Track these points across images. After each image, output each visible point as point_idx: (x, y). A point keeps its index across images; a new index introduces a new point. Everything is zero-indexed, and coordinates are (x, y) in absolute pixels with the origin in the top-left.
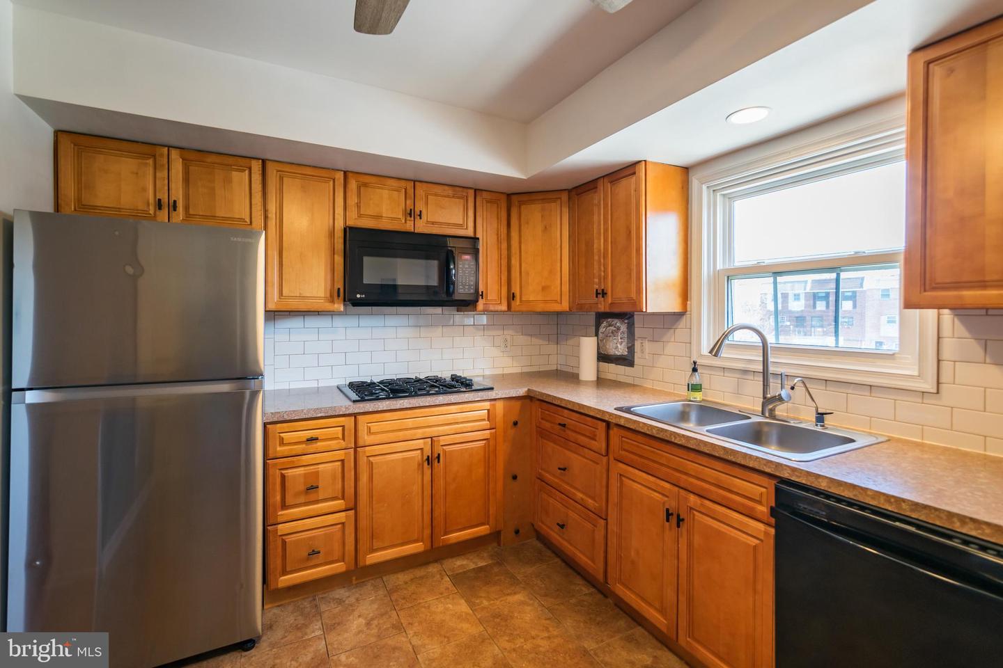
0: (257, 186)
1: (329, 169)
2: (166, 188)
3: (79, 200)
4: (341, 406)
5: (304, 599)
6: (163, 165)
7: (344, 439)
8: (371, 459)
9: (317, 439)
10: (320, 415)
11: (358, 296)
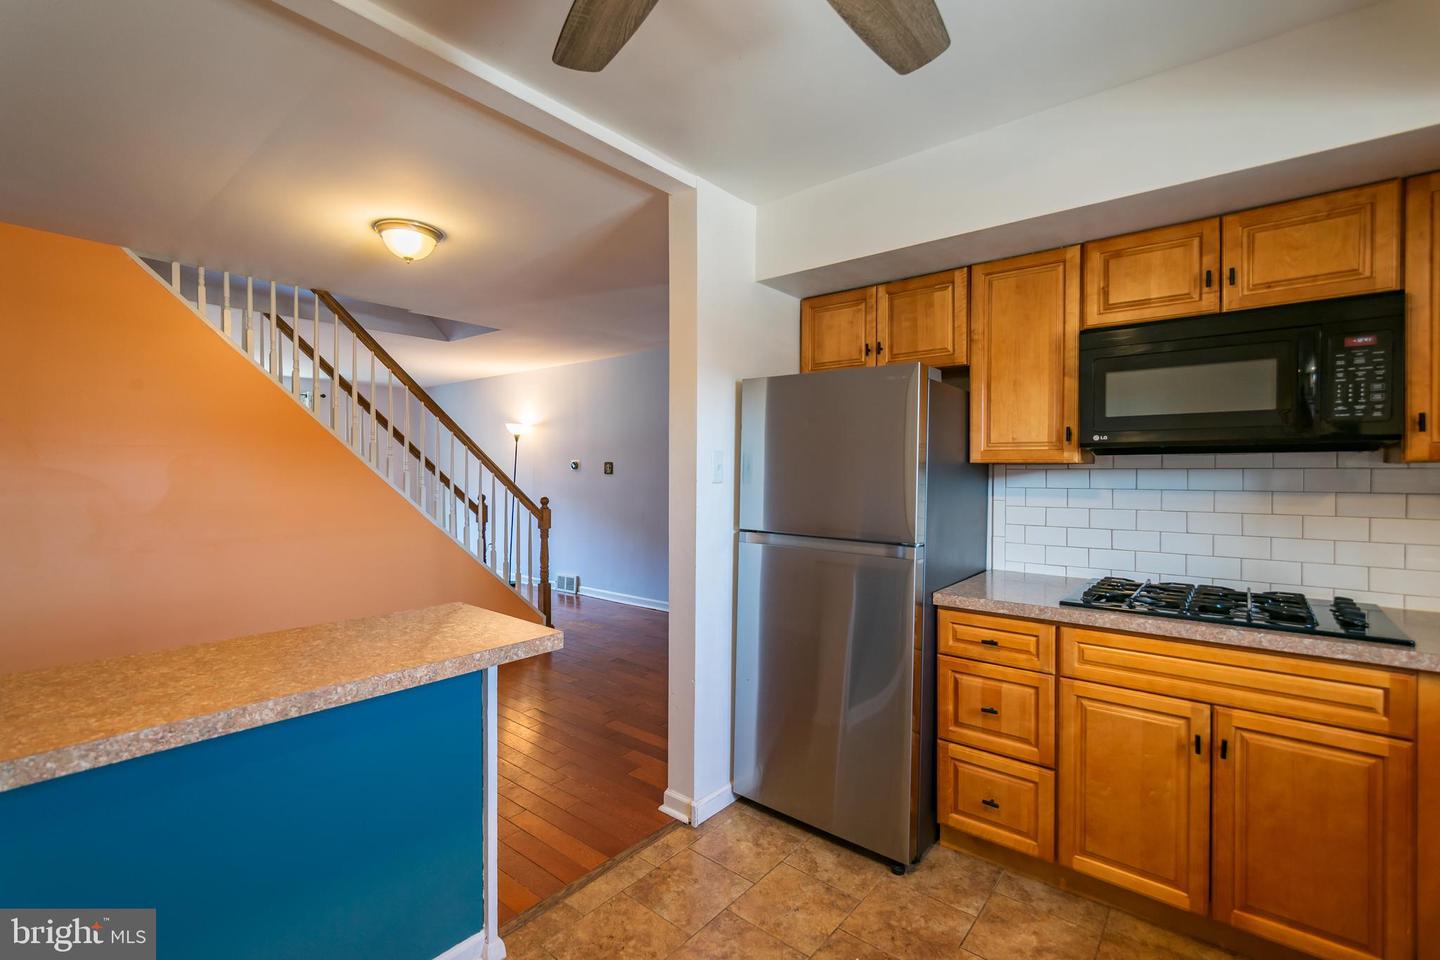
0: (962, 303)
1: (1059, 248)
2: (874, 330)
3: (814, 359)
4: (1033, 606)
5: (987, 863)
6: (872, 307)
7: (1038, 655)
8: (1086, 703)
9: (995, 644)
10: (1001, 611)
11: (1096, 438)
